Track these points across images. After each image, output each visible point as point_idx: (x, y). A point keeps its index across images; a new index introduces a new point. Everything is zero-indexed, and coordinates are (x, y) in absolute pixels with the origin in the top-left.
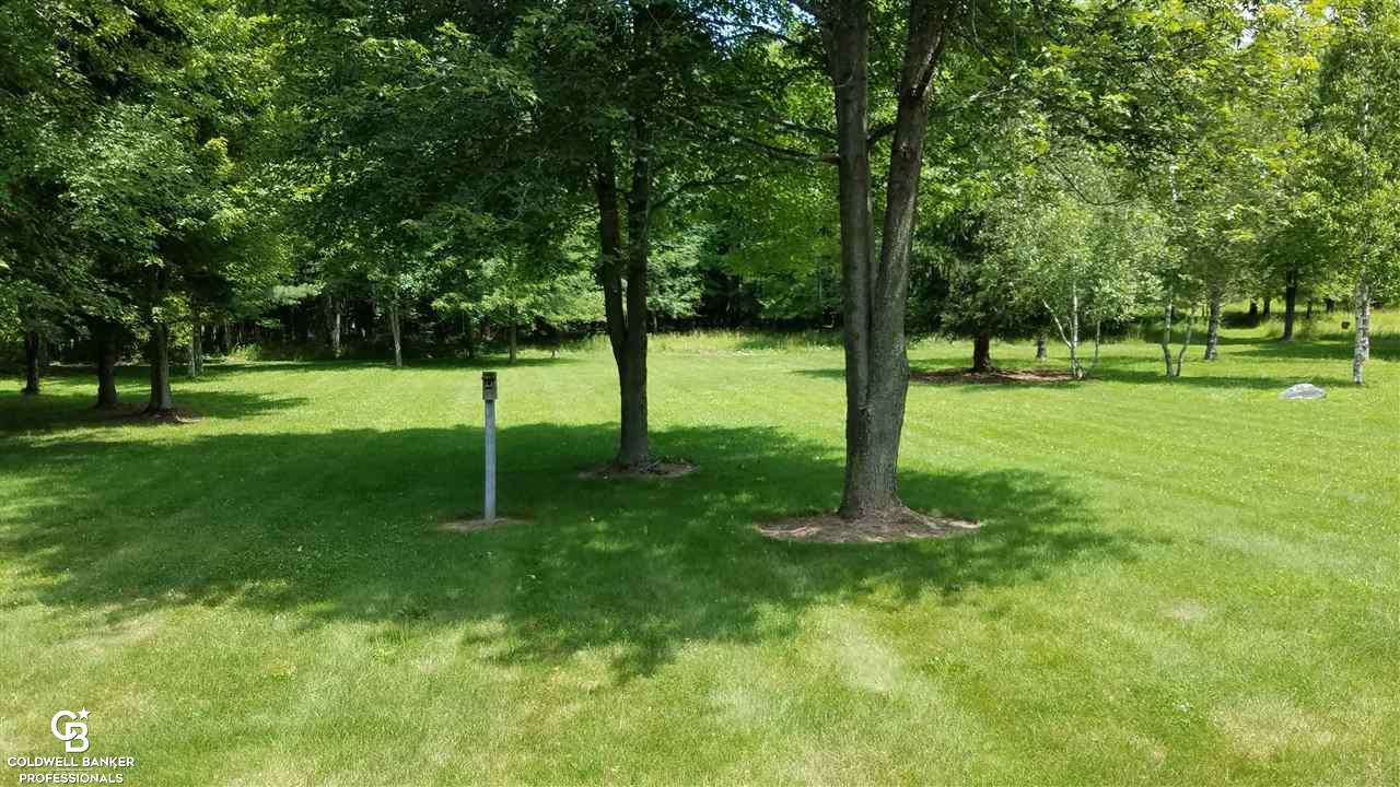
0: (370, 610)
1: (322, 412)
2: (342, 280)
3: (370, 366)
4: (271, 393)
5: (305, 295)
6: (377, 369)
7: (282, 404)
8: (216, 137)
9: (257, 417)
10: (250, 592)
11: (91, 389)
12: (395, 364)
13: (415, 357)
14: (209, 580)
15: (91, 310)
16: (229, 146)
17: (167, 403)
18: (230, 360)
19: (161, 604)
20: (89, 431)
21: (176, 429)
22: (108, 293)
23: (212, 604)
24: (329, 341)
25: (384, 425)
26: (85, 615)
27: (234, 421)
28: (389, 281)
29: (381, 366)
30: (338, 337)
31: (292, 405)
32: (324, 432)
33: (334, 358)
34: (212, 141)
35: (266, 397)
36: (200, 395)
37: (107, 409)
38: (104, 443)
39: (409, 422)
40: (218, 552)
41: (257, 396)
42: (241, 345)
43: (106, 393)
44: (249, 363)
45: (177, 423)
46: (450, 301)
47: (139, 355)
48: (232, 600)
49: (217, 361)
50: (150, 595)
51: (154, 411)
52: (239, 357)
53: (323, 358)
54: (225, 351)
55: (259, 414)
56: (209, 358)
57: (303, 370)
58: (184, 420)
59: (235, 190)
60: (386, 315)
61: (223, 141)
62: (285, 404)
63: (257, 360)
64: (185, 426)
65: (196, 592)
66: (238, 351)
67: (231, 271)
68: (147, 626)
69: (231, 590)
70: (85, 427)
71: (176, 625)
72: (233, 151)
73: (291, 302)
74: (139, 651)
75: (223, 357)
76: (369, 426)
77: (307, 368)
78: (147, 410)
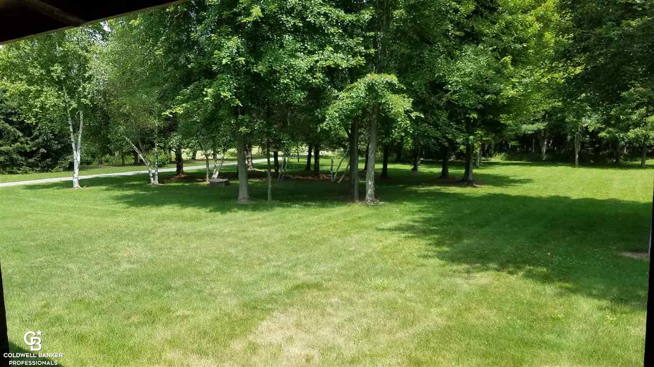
0: (594, 292)
1: (542, 187)
2: (552, 122)
3: (560, 165)
4: (515, 176)
5: (537, 129)
6: (565, 167)
7: (521, 181)
8: (506, 56)
9: (510, 187)
10: (530, 271)
11: (438, 170)
12: (575, 164)
13: (585, 162)
14: (508, 261)
15: (450, 137)
16: (512, 60)
17: (471, 178)
18: (493, 160)
19: (487, 269)
20: (439, 187)
21: (474, 189)
22: (456, 129)
23: (511, 273)
24: (540, 152)
25: (574, 195)
26: (455, 267)
27: (500, 188)
28: (576, 122)
29: (567, 166)
30: (545, 150)
31: (526, 182)
32: (544, 196)
33: (542, 161)
34: (505, 58)
35: (513, 178)
36: (482, 175)
37: (444, 179)
38: (446, 193)
39: (588, 195)
40: (508, 249)
41: (508, 177)
42: (498, 153)
43: (445, 172)
44: (502, 161)
45: (474, 187)
46: (609, 132)
47: (454, 157)
48: (521, 274)
49: (487, 160)
50: (483, 264)
51: (465, 181)
52: (497, 158)
53: (536, 160)
54: (491, 156)
55: (511, 185)
56: (483, 158)
57: (528, 166)
58: (478, 186)
59: (513, 80)
60: (572, 140)
61: (509, 58)
62: (522, 182)
63: (506, 160)
64: (478, 189)
65: (502, 266)
66: (497, 156)
67: (503, 118)
68: (484, 278)
69: (519, 268)
70: (437, 185)
71: (497, 280)
72: (514, 62)
73: (529, 132)
74: (484, 290)
75: (490, 159)
76: (567, 196)
77: (530, 165)
78: (462, 181)
